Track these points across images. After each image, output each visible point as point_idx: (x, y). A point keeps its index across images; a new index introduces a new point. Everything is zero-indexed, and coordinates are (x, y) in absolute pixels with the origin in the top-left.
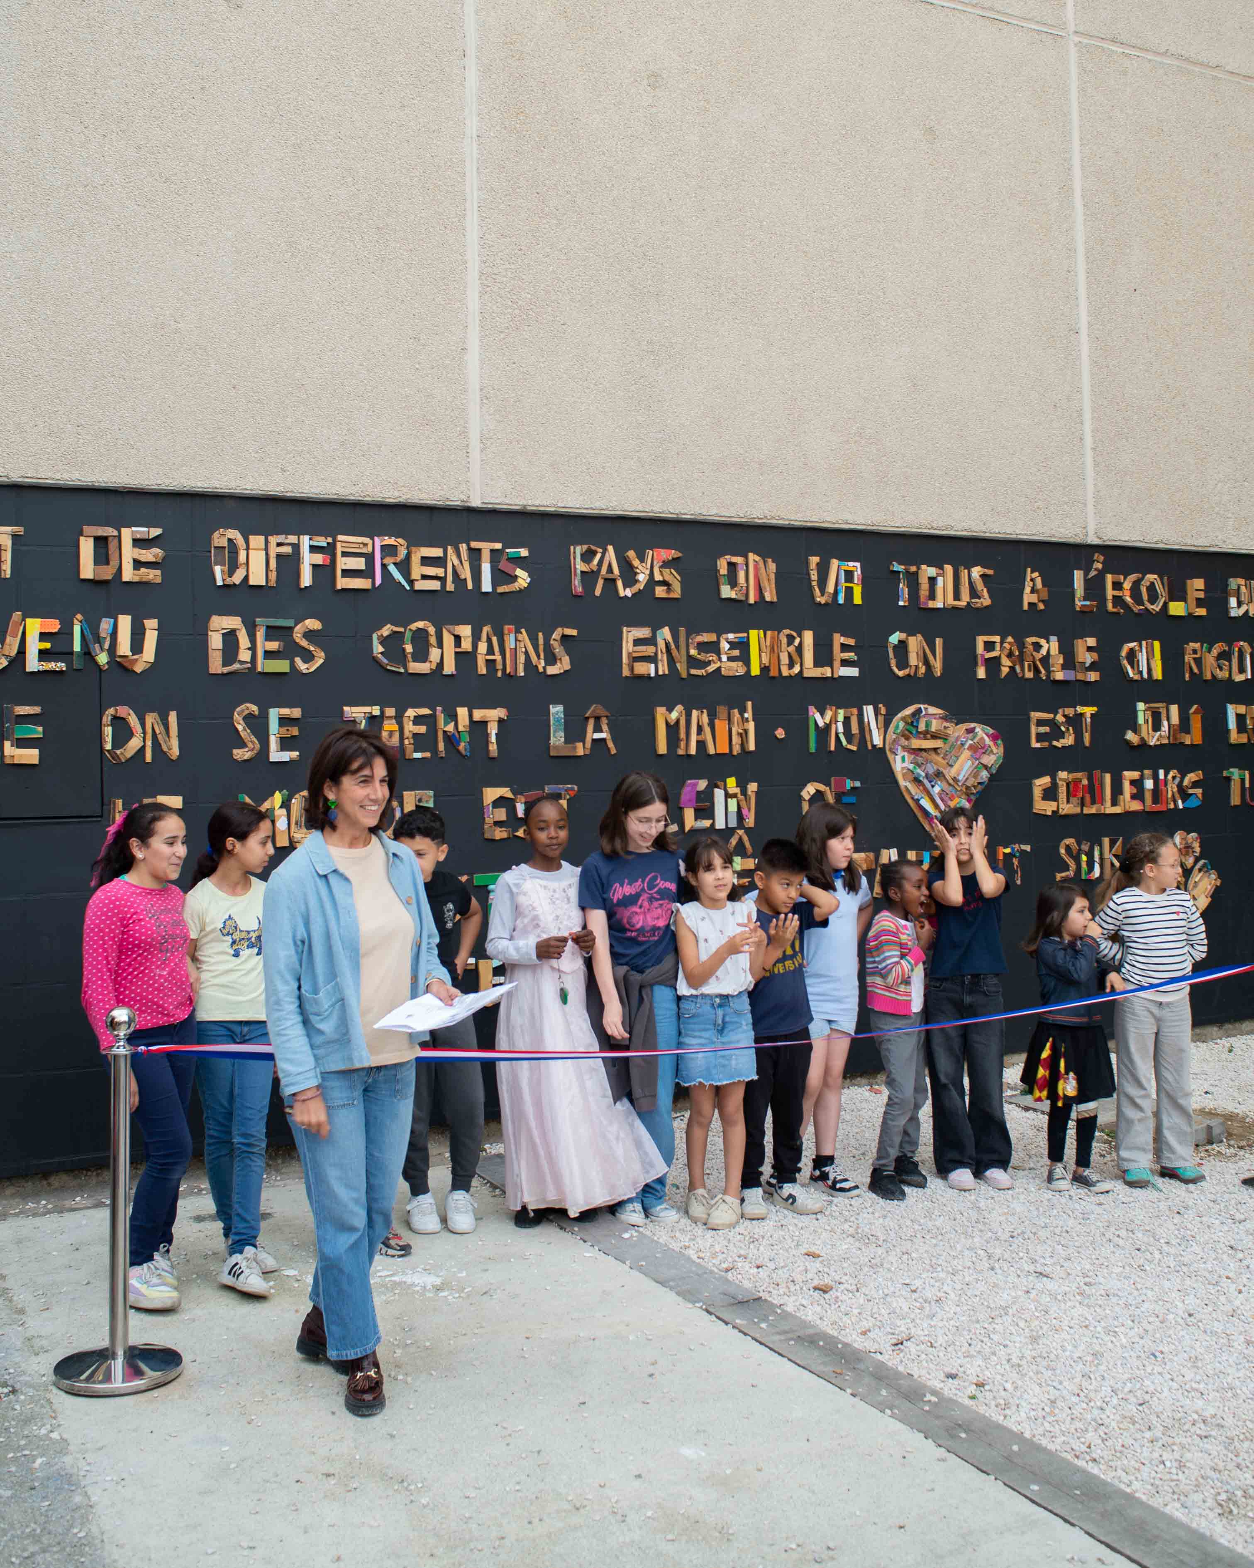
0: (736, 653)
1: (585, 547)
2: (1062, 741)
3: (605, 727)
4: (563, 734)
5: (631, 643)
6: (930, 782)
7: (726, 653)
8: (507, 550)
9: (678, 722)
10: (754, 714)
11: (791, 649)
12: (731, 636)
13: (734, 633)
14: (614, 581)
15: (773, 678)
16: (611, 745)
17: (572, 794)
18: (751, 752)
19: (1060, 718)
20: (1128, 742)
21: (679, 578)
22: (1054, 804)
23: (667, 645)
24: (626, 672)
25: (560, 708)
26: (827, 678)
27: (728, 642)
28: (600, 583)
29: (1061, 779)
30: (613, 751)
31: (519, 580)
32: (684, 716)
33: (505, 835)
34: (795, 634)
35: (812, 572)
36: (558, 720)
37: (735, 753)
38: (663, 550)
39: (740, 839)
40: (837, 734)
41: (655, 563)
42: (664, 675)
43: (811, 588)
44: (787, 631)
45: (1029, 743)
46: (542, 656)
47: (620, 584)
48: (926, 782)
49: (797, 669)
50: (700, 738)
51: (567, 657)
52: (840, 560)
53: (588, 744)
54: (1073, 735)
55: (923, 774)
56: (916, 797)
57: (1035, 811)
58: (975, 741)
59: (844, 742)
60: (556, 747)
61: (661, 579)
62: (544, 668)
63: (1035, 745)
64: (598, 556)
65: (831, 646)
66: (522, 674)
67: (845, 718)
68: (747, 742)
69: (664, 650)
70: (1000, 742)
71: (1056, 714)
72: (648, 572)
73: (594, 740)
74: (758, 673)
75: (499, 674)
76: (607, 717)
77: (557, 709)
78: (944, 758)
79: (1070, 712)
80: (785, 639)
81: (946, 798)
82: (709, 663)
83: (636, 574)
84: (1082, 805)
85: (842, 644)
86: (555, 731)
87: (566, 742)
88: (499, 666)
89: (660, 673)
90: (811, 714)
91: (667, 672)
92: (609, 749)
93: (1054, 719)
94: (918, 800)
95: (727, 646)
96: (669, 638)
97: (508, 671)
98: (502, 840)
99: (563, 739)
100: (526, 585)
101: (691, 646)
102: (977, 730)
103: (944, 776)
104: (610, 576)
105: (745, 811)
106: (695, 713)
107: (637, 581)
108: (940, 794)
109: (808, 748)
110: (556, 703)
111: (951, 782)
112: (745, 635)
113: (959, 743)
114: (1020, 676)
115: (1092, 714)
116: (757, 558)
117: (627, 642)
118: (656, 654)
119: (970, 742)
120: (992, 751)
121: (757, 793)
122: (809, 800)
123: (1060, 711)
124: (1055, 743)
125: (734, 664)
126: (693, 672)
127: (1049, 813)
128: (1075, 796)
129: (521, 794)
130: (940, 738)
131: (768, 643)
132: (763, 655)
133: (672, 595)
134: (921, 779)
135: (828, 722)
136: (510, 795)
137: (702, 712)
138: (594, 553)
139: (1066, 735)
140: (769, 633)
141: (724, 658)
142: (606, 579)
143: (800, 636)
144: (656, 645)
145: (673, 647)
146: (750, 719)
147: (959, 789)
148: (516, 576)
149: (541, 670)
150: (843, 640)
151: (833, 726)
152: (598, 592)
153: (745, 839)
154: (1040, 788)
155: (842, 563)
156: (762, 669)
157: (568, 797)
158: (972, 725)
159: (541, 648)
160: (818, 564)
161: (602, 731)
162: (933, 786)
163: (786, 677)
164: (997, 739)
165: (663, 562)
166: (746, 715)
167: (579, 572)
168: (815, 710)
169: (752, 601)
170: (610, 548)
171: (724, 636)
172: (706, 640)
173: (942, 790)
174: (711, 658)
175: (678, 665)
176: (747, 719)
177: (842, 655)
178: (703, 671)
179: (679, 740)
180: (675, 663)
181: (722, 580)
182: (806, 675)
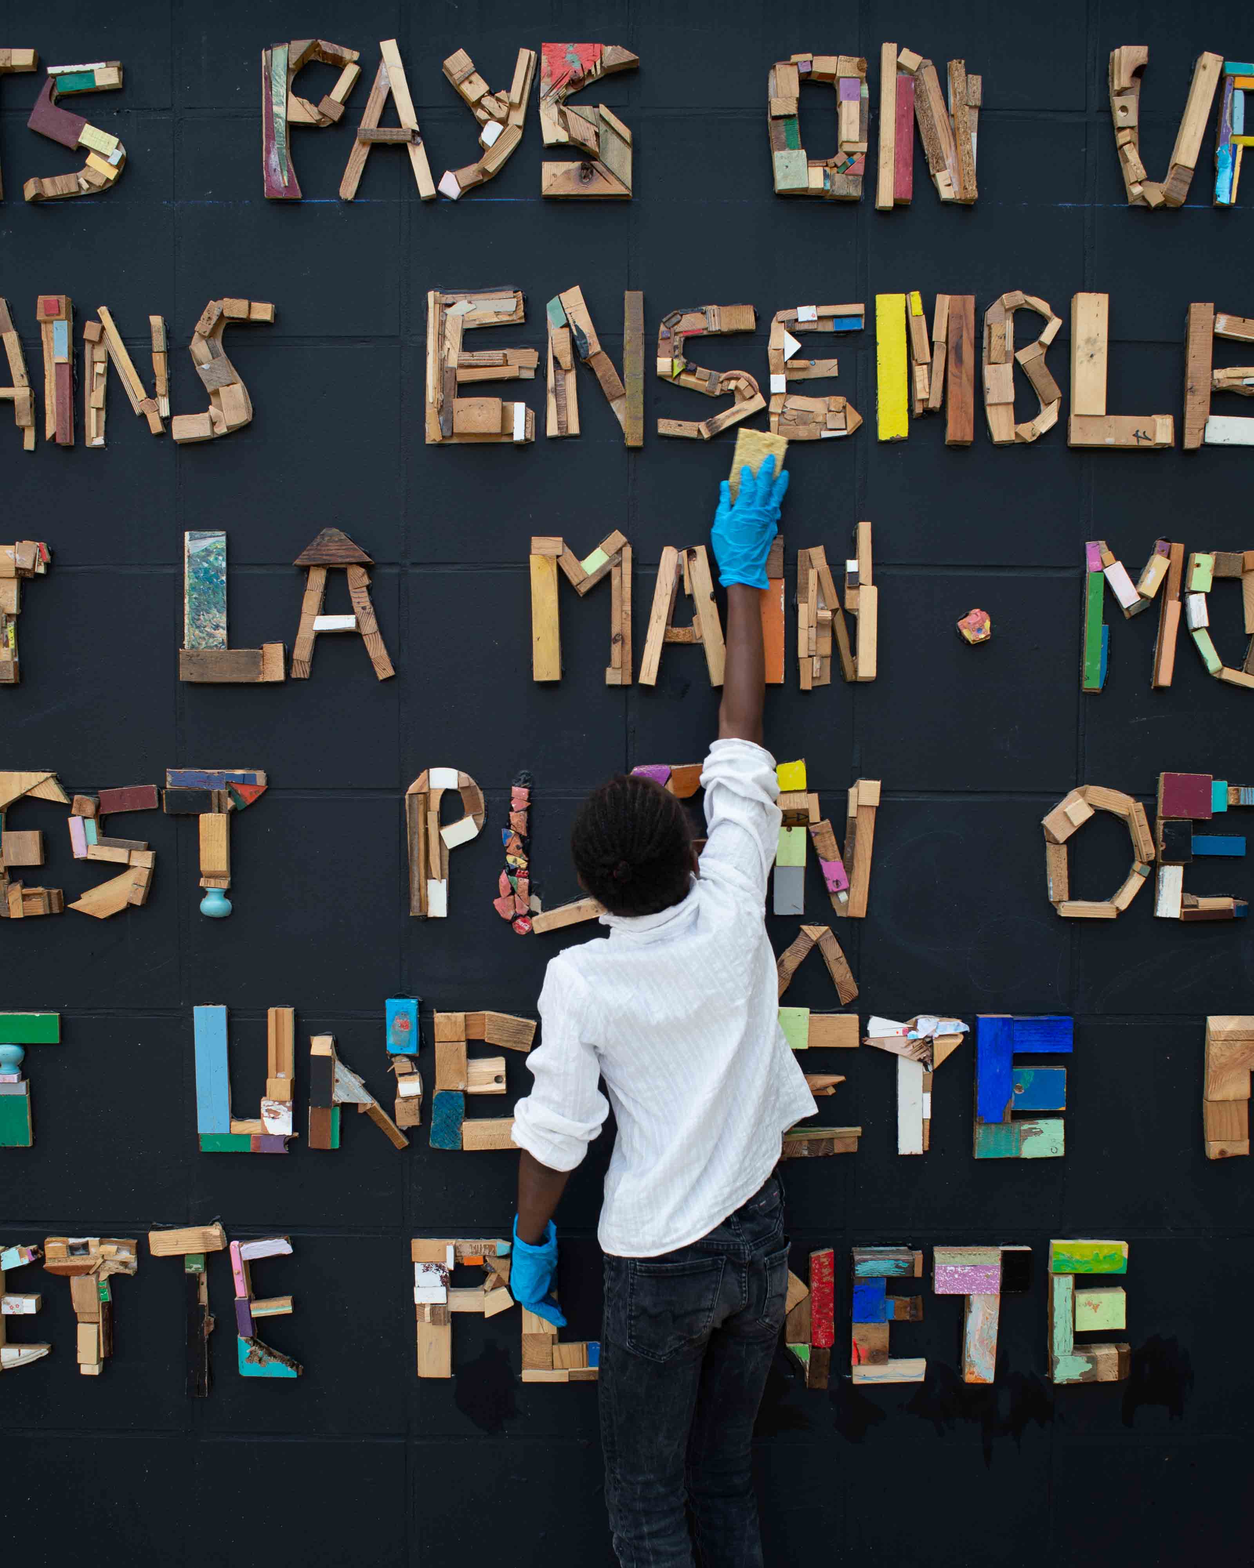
0: (827, 368)
1: (300, 46)
3: (360, 598)
4: (222, 619)
5: (454, 340)
7: (786, 368)
8: (51, 70)
9: (605, 581)
10: (876, 564)
11: (1030, 356)
12: (806, 314)
13: (818, 304)
14: (401, 149)
15: (959, 448)
16: (377, 650)
17: (249, 795)
18: (866, 684)
21: (626, 133)
23: (577, 343)
24: (433, 433)
25: (217, 541)
26: (1160, 451)
27: (795, 334)
28: (358, 157)
30: (384, 670)
31: (92, 160)
32: (627, 567)
33: (38, 907)
34: (1044, 307)
35: (1117, 102)
36: (208, 577)
37: (806, 684)
38: (570, 47)
39: (816, 951)
40: (1185, 632)
41: (544, 87)
42: (563, 439)
43: (1115, 152)
44: (1016, 298)
46: (161, 387)
47: (418, 158)
49: (1047, 419)
50: (681, 635)
51: (239, 389)
52: (1229, 56)
53: (303, 651)
59: (1213, 662)
60: (197, 658)
61: (564, 138)
62: (167, 422)
64: (350, 73)
65: (1181, 346)
66: (99, 441)
67: (1217, 581)
68: (854, 651)
69: (567, 360)
72: (518, 118)
73: (322, 637)
74: (903, 431)
75: (29, 443)
76: (362, 565)
77: (207, 543)
80: (1009, 326)
82: (728, 399)
83: (479, 126)
85: (1219, 340)
86: (197, 610)
87: (232, 642)
88: (24, 419)
89: (552, 430)
90: (1092, 564)
91: (574, 428)
92: (369, 664)
95: (792, 346)
96: (584, 321)
97: (49, 434)
98: (28, 919)
99: (222, 634)
100: (112, 174)
101: (663, 346)
104: (389, 135)
105: (832, 869)
106: (670, 557)
107: (481, 150)
109: (1079, 674)
110: (203, 525)
112: (858, 309)
116: (911, 59)
117: (442, 336)
118: (541, 370)
121: (880, 811)
122: (1070, 842)
125: (815, 405)
126: (667, 427)
129: (90, 791)
131: (939, 335)
132: (921, 373)
133: (599, 187)
135: (1151, 593)
136: (52, 792)
137: (691, 554)
138: (337, 67)
140: (943, 302)
141: (778, 383)
142: (377, 148)
143: (1065, 313)
144: (541, 344)
145: (595, 347)
146: (866, 576)
148: (84, 151)
149: (156, 427)
150: (1224, 324)
151: (1173, 608)
152: (348, 189)
153: (833, 952)
155: (1233, 67)
156: (914, 420)
157: (230, 803)
159: (159, 363)
160: (1139, 72)
161: (348, 610)
163: (1005, 447)
165: (572, 83)
166: (852, 566)
167: (280, 126)
168: (1108, 556)
169: (885, 198)
170: (390, 49)
171: (782, 315)
172: (714, 327)
174: (732, 385)
175: (615, 405)
176: (855, 575)
177: (1219, 374)
178: (702, 426)
179: (606, 640)
180: (605, 403)
181: (777, 132)
182: (1076, 438)
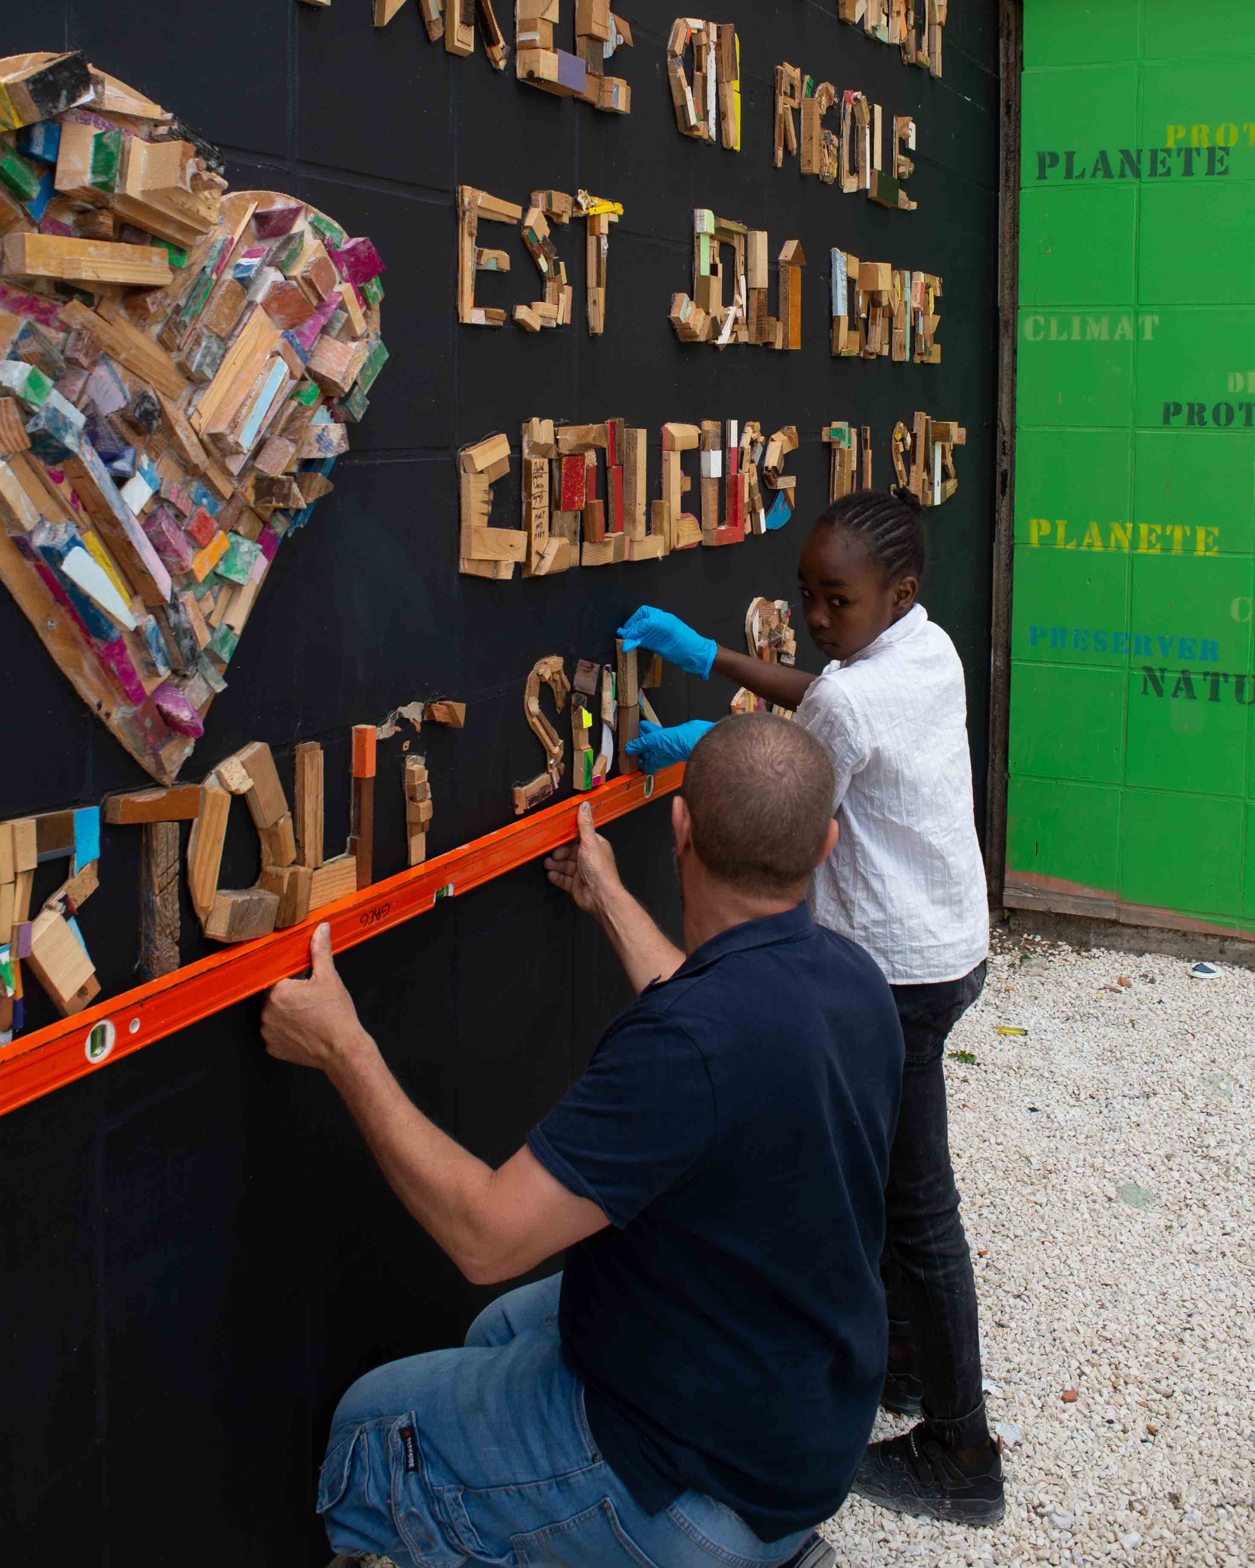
2: (539, 306)
6: (108, 459)
19: (535, 220)
20: (673, 328)
22: (519, 537)
29: (536, 448)
45: (456, 313)
48: (89, 457)
54: (568, 290)
55: (78, 419)
56: (40, 540)
57: (465, 567)
58: (297, 271)
63: (474, 316)
70: (375, 288)
71: (526, 205)
78: (166, 344)
79: (561, 202)
81: (177, 539)
84: (583, 536)
93: (521, 222)
94: (54, 556)
102: (301, 225)
103: (169, 430)
108: (148, 519)
111: (197, 455)
113: (229, 275)
114: (436, 33)
115: (611, 224)
119: (274, 276)
120: (348, 325)
123: (540, 197)
124: (522, 313)
127: (506, 574)
128: (569, 506)
130: (156, 239)
134: (70, 441)
139: (550, 287)
147: (226, 488)
154: (484, 482)
158: (281, 202)
162: (120, 480)
164: (367, 278)
173: (157, 497)
